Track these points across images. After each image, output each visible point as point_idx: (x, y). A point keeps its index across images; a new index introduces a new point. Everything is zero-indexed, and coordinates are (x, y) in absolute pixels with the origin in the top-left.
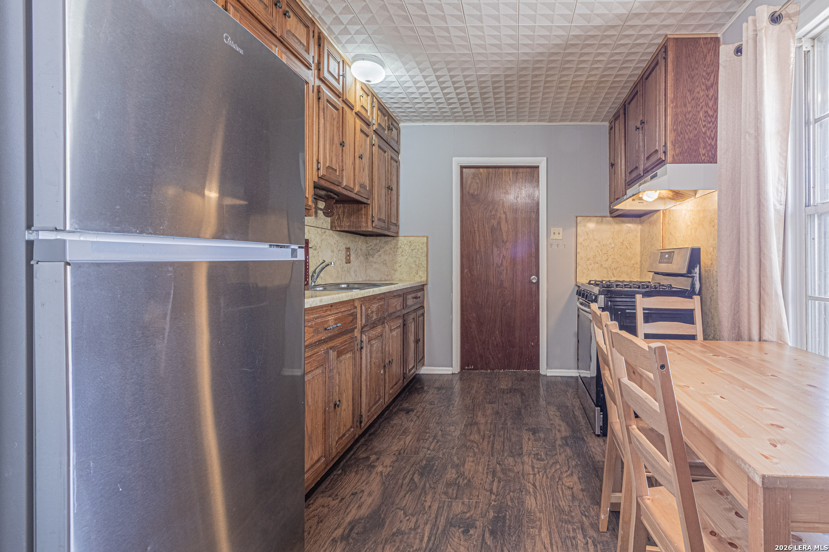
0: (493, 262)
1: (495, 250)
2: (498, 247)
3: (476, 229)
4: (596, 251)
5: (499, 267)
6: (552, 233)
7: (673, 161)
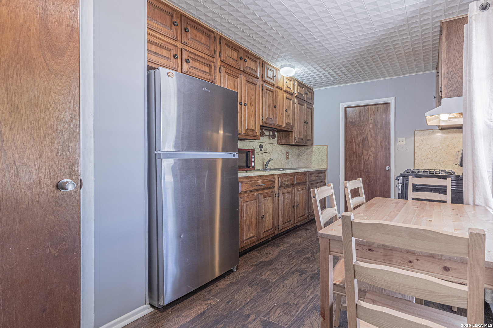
0: (363, 159)
2: (366, 150)
3: (354, 141)
4: (428, 151)
5: (367, 161)
6: (398, 141)
7: (446, 97)
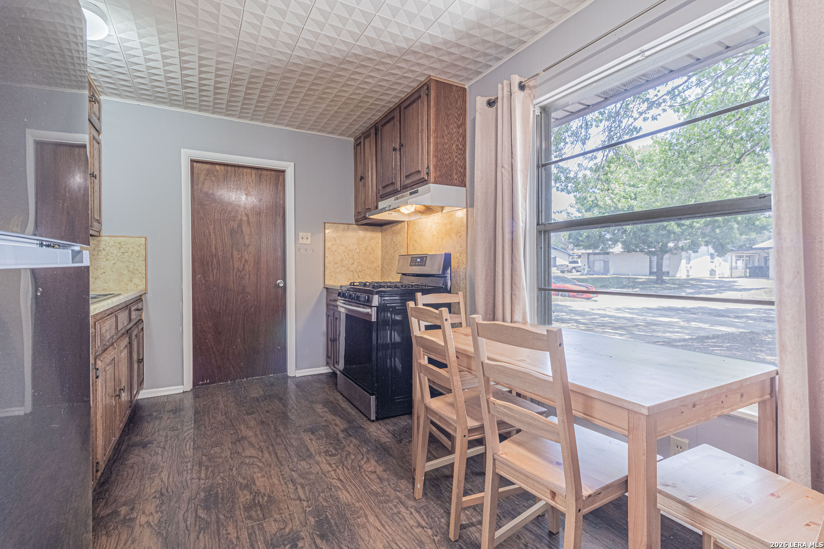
0: (234, 267)
1: (235, 253)
2: (238, 251)
3: (211, 231)
4: (343, 256)
5: (241, 272)
6: (300, 238)
7: (435, 181)
